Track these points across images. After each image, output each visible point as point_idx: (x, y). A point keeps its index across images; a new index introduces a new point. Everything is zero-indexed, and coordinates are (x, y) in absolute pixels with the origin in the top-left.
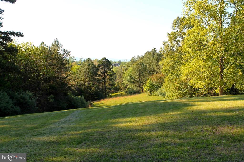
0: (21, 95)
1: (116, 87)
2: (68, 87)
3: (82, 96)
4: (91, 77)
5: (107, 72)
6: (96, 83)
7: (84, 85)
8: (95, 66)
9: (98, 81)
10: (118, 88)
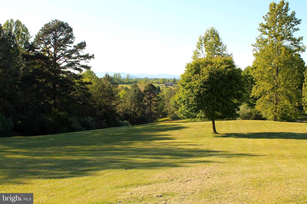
0: (85, 120)
1: (164, 112)
2: (117, 114)
3: (128, 121)
4: (137, 103)
5: (153, 98)
6: (142, 109)
7: (130, 110)
8: (141, 92)
9: (144, 107)
10: (166, 113)
